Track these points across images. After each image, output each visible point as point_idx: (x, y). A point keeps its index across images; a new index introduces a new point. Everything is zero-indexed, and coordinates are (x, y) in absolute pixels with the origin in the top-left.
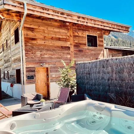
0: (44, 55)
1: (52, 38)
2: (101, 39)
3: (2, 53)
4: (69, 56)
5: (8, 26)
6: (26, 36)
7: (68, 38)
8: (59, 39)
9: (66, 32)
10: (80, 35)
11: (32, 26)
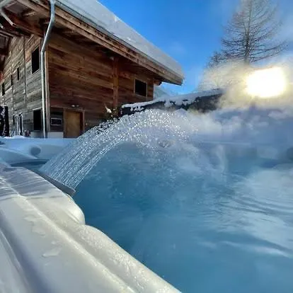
0: (77, 94)
1: (90, 73)
2: (151, 88)
3: (11, 88)
4: (111, 102)
5: (21, 47)
6: (51, 62)
7: (111, 77)
8: (100, 77)
9: (110, 68)
10: (127, 77)
11: (61, 49)
